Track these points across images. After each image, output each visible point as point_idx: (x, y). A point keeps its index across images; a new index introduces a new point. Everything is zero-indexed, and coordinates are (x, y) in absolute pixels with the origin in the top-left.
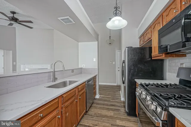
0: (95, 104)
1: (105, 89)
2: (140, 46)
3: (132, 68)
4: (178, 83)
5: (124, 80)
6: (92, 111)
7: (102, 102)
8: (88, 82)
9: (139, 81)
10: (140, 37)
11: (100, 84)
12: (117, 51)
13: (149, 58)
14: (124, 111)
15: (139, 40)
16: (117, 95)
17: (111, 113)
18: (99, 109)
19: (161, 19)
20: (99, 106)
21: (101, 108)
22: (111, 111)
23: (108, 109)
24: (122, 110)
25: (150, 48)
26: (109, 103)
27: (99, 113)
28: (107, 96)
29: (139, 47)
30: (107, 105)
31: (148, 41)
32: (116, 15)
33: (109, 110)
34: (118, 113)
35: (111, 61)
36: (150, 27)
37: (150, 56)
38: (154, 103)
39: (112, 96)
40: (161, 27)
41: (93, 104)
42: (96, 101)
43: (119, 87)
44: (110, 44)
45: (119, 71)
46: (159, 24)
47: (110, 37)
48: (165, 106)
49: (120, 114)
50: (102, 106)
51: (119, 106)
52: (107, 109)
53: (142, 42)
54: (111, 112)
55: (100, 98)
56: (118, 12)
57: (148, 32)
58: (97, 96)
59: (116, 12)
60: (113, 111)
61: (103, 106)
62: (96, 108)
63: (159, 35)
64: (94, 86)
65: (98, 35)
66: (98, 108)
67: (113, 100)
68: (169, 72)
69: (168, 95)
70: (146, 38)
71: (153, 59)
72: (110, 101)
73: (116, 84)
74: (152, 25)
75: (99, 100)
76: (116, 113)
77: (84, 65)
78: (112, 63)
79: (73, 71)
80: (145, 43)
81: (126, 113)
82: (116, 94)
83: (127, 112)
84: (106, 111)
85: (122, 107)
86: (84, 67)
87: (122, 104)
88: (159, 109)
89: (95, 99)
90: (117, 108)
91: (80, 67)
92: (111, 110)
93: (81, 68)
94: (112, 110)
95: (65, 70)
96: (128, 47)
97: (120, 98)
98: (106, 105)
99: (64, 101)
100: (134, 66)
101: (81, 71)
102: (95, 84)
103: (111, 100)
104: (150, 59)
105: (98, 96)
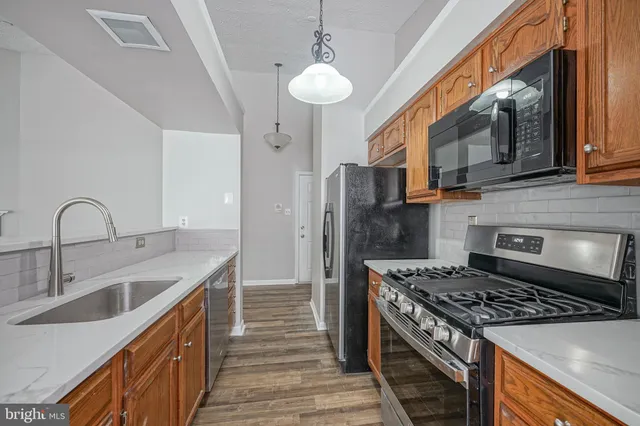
0: (235, 359)
1: (260, 299)
2: (370, 163)
3: (357, 229)
4: (466, 264)
5: (328, 265)
6: (228, 387)
7: (259, 347)
8: (211, 283)
9: (379, 266)
10: (371, 139)
11: (246, 283)
12: (297, 173)
13: (399, 199)
14: (329, 362)
15: (366, 146)
16: (302, 316)
17: (293, 379)
18: (249, 372)
19: (431, 97)
20: (246, 363)
21: (256, 369)
22: (292, 372)
23: (282, 367)
24: (326, 359)
25: (403, 173)
26: (283, 346)
27: (254, 385)
28: (273, 324)
29: (367, 165)
30: (277, 353)
31: (395, 151)
32: (318, 57)
33: (285, 370)
34: (315, 371)
35: (278, 207)
36: (401, 114)
37: (402, 194)
38: (439, 324)
39: (285, 321)
40: (434, 121)
41: (227, 360)
42: (233, 346)
43: (306, 289)
44: (278, 147)
45: (303, 237)
46: (426, 110)
47: (278, 124)
48: (474, 324)
49: (321, 373)
50: (260, 361)
51: (314, 351)
52: (278, 367)
53: (375, 154)
54: (292, 376)
55: (248, 333)
56: (324, 49)
57: (395, 126)
58: (238, 330)
59: (320, 47)
60: (298, 369)
61: (261, 359)
62: (237, 371)
63: (431, 138)
64: (229, 295)
65: (241, 113)
66: (247, 369)
67: (293, 335)
68: (443, 236)
69: (464, 295)
70: (390, 144)
71: (408, 201)
72: (283, 339)
73: (293, 282)
74: (408, 109)
75: (244, 340)
76: (309, 374)
77: (186, 218)
78: (282, 212)
79: (140, 241)
80: (385, 157)
81: (337, 366)
82: (298, 314)
83: (342, 363)
84: (277, 374)
85: (322, 351)
86: (186, 227)
87: (322, 343)
88: (457, 335)
89: (232, 340)
90: (309, 357)
91: (167, 224)
92: (292, 368)
93: (174, 231)
94: (293, 366)
95: (118, 239)
96: (346, 165)
97: (311, 322)
98: (272, 356)
99: (134, 373)
100: (361, 222)
101: (174, 241)
102: (231, 289)
103: (287, 336)
104: (401, 202)
105: (239, 327)
